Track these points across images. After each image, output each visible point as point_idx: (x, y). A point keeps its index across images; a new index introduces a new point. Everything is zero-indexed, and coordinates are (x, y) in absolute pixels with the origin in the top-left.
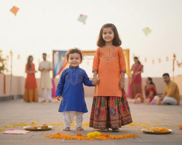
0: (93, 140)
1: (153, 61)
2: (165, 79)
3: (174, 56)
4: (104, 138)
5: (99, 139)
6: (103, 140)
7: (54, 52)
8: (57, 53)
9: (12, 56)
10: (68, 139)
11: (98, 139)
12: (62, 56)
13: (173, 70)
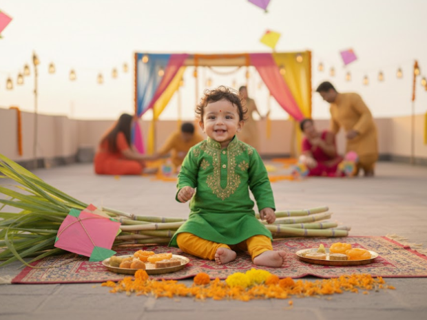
0: (244, 301)
1: (366, 78)
3: (416, 66)
4: (280, 292)
5: (267, 296)
6: (279, 299)
7: (138, 57)
8: (145, 59)
9: (36, 64)
10: (167, 296)
11: (262, 296)
12: (157, 68)
13: (414, 98)
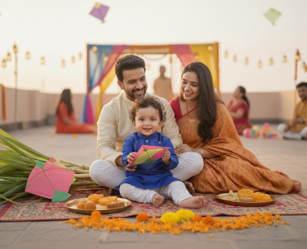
0: (176, 234)
1: (260, 62)
2: (301, 93)
3: (298, 54)
4: (203, 228)
5: (193, 231)
6: (203, 233)
7: (90, 47)
8: (95, 49)
9: (16, 52)
10: (117, 231)
11: (189, 231)
12: (103, 55)
13: (296, 78)
